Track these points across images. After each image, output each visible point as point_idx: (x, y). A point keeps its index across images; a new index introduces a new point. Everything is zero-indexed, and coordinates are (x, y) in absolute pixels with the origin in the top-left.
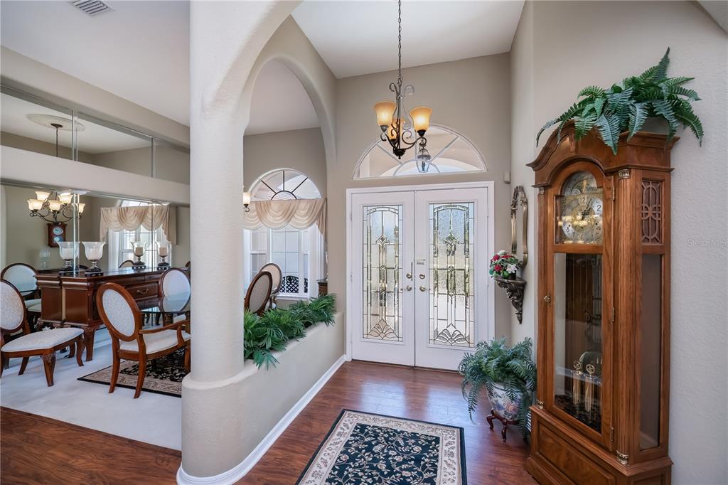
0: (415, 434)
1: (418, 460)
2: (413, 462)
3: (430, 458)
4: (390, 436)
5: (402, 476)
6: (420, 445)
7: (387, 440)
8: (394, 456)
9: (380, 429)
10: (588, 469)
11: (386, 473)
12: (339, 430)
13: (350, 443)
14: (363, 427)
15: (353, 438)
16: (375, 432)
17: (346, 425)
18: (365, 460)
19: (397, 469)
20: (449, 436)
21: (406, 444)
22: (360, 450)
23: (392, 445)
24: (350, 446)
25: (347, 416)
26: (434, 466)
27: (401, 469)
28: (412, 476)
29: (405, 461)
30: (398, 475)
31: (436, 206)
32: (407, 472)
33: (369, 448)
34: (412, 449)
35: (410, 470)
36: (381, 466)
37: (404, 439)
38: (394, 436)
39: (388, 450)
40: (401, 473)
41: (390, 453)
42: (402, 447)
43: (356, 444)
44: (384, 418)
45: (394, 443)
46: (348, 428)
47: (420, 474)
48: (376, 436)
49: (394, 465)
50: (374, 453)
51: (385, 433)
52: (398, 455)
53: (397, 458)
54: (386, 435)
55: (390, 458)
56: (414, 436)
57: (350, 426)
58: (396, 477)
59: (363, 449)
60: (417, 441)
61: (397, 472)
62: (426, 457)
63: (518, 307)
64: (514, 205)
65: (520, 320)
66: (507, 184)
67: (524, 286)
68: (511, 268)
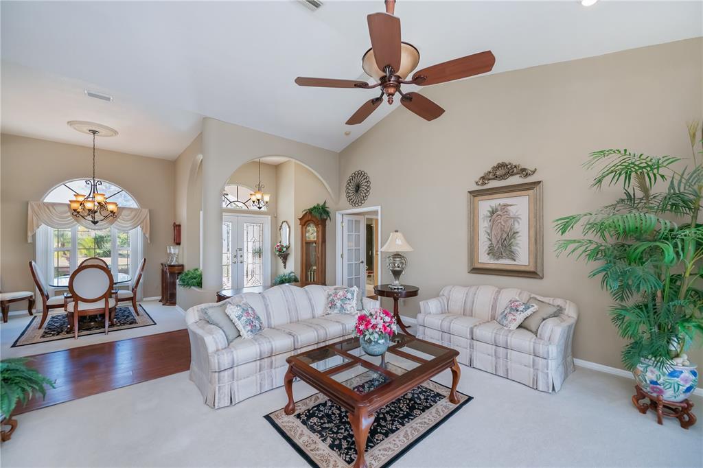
63: (285, 263)
64: (281, 226)
65: (285, 268)
66: (275, 218)
67: (287, 255)
68: (284, 249)
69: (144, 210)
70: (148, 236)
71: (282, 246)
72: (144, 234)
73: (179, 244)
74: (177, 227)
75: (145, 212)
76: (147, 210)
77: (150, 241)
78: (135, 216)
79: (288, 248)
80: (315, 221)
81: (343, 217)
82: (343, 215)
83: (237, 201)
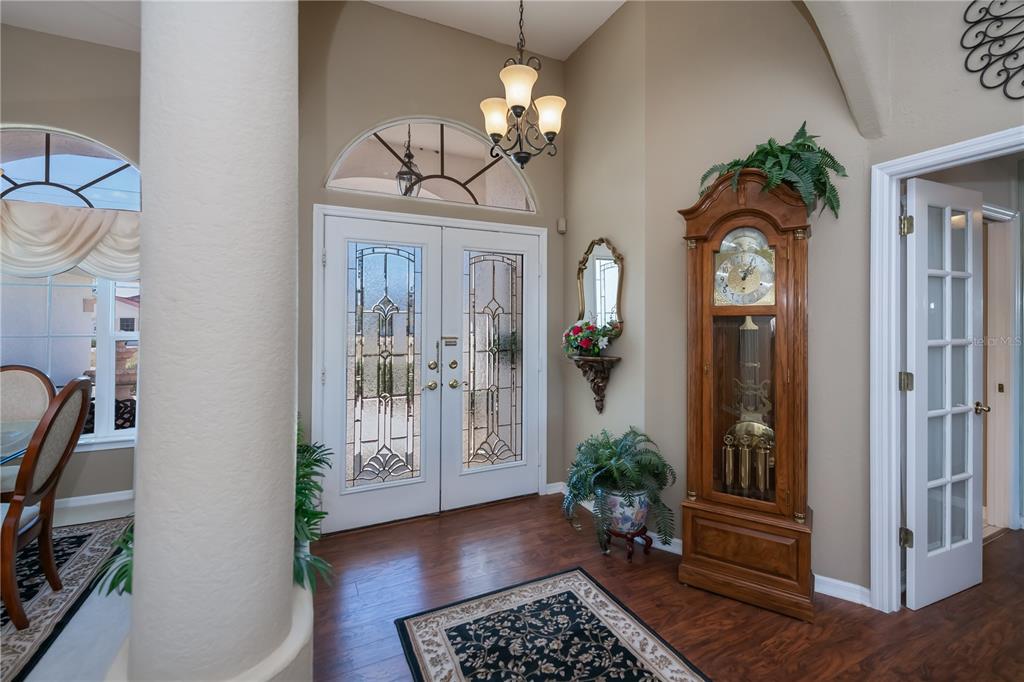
0: (539, 601)
1: (578, 632)
2: (576, 639)
3: (588, 622)
4: (513, 622)
5: (585, 665)
6: (561, 613)
7: (512, 628)
8: (547, 645)
9: (488, 619)
10: (764, 545)
11: (563, 674)
12: (427, 657)
13: (468, 664)
14: (461, 630)
15: (464, 656)
16: (486, 629)
17: (430, 643)
18: (517, 675)
19: (569, 659)
20: (577, 584)
21: (544, 621)
22: (495, 665)
23: (530, 632)
24: (472, 669)
25: (415, 628)
26: (603, 629)
27: (572, 656)
28: (594, 657)
29: (567, 644)
30: (579, 666)
31: (473, 255)
32: (585, 656)
33: (505, 655)
34: (557, 624)
35: (583, 650)
36: (545, 669)
37: (536, 616)
38: (518, 619)
39: (531, 641)
40: (578, 662)
41: (539, 645)
42: (542, 627)
43: (479, 662)
44: (477, 602)
45: (528, 629)
46: (439, 645)
47: (598, 648)
48: (495, 633)
49: (561, 658)
50: (519, 658)
51: (502, 621)
52: (550, 641)
53: (554, 645)
54: (506, 624)
55: (546, 652)
56: (541, 606)
57: (437, 639)
58: (580, 670)
59: (497, 662)
60: (552, 609)
61: (573, 663)
62: (584, 624)
63: (600, 392)
64: (584, 262)
65: (600, 409)
66: (561, 235)
67: (615, 363)
68: (603, 342)
71: (592, 329)
79: (615, 332)
80: (777, 212)
81: (904, 192)
82: (903, 182)
83: (442, 176)
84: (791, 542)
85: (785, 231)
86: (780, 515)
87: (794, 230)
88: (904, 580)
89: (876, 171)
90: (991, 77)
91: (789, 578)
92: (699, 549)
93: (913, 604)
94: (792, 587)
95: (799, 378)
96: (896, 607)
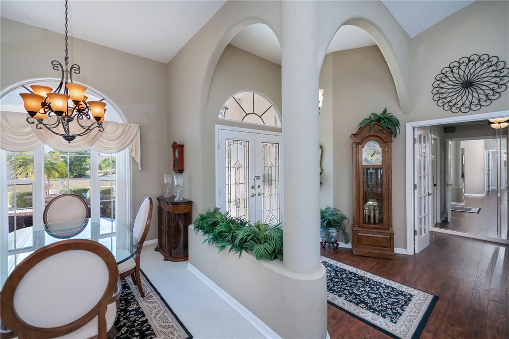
2: (337, 272)
5: (346, 278)
10: (380, 239)
11: (342, 280)
20: (324, 259)
26: (342, 269)
29: (336, 274)
31: (264, 144)
35: (342, 274)
36: (336, 280)
40: (343, 277)
47: (345, 273)
49: (338, 277)
62: (336, 269)
69: (133, 125)
70: (138, 160)
72: (133, 158)
73: (181, 171)
74: (179, 148)
75: (135, 128)
76: (137, 126)
77: (142, 168)
78: (123, 133)
80: (383, 136)
81: (414, 131)
82: (414, 128)
83: (254, 113)
84: (388, 237)
85: (385, 142)
86: (385, 229)
87: (388, 142)
88: (414, 245)
89: (407, 124)
90: (440, 103)
91: (388, 248)
92: (360, 243)
93: (417, 252)
94: (389, 250)
95: (390, 187)
96: (413, 254)
